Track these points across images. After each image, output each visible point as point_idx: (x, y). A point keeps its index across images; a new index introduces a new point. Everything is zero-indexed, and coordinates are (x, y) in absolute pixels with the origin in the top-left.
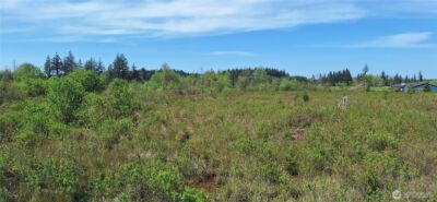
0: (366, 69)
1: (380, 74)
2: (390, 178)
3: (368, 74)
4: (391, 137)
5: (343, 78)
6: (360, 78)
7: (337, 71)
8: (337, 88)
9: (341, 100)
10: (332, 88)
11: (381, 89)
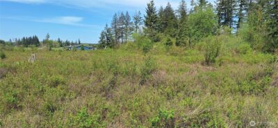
0: (48, 36)
1: (57, 40)
2: (60, 103)
3: (50, 39)
4: (61, 78)
5: (33, 42)
6: (45, 42)
7: (28, 37)
8: (29, 48)
9: (31, 56)
10: (25, 49)
11: (58, 49)
